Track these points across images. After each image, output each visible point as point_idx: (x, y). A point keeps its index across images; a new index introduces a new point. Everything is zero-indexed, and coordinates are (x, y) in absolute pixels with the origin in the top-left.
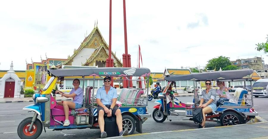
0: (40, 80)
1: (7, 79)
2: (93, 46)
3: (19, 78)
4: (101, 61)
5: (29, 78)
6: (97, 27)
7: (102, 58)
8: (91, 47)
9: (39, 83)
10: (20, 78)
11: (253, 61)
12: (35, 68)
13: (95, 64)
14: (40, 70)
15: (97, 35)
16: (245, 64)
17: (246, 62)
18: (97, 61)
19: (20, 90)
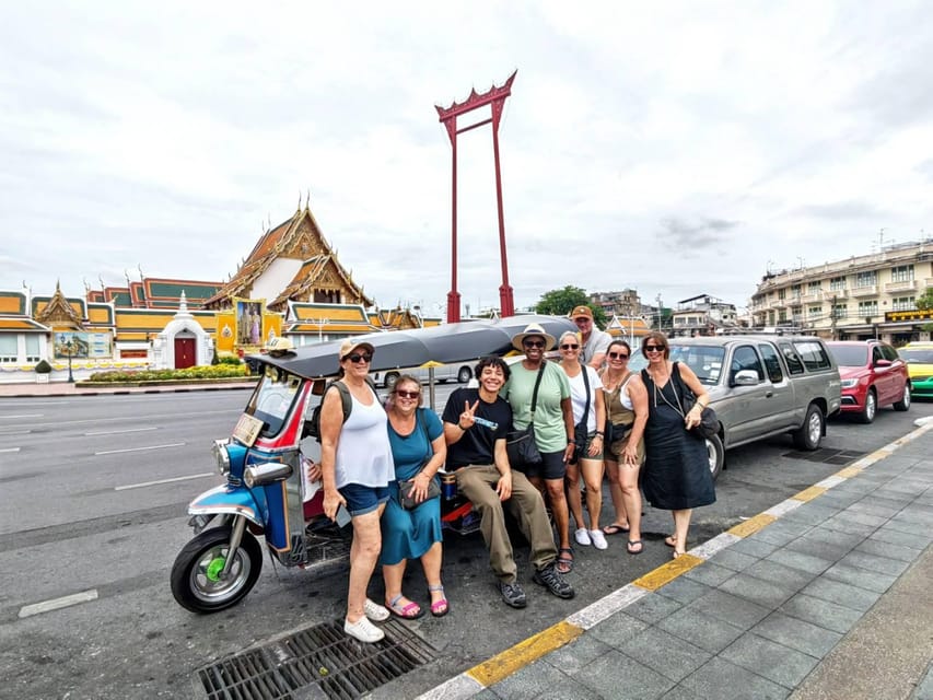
0: (248, 334)
1: (180, 333)
2: (299, 253)
3: (205, 329)
4: (327, 291)
5: (224, 329)
6: (307, 209)
7: (328, 284)
8: (294, 256)
9: (247, 341)
10: (207, 330)
11: (622, 298)
12: (236, 305)
13: (312, 297)
14: (247, 311)
15: (306, 228)
16: (609, 303)
17: (610, 299)
18: (316, 291)
19: (212, 357)
